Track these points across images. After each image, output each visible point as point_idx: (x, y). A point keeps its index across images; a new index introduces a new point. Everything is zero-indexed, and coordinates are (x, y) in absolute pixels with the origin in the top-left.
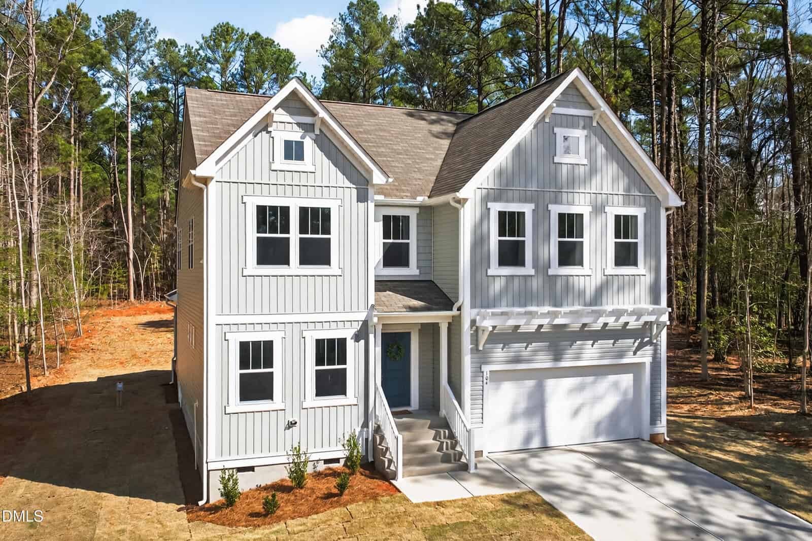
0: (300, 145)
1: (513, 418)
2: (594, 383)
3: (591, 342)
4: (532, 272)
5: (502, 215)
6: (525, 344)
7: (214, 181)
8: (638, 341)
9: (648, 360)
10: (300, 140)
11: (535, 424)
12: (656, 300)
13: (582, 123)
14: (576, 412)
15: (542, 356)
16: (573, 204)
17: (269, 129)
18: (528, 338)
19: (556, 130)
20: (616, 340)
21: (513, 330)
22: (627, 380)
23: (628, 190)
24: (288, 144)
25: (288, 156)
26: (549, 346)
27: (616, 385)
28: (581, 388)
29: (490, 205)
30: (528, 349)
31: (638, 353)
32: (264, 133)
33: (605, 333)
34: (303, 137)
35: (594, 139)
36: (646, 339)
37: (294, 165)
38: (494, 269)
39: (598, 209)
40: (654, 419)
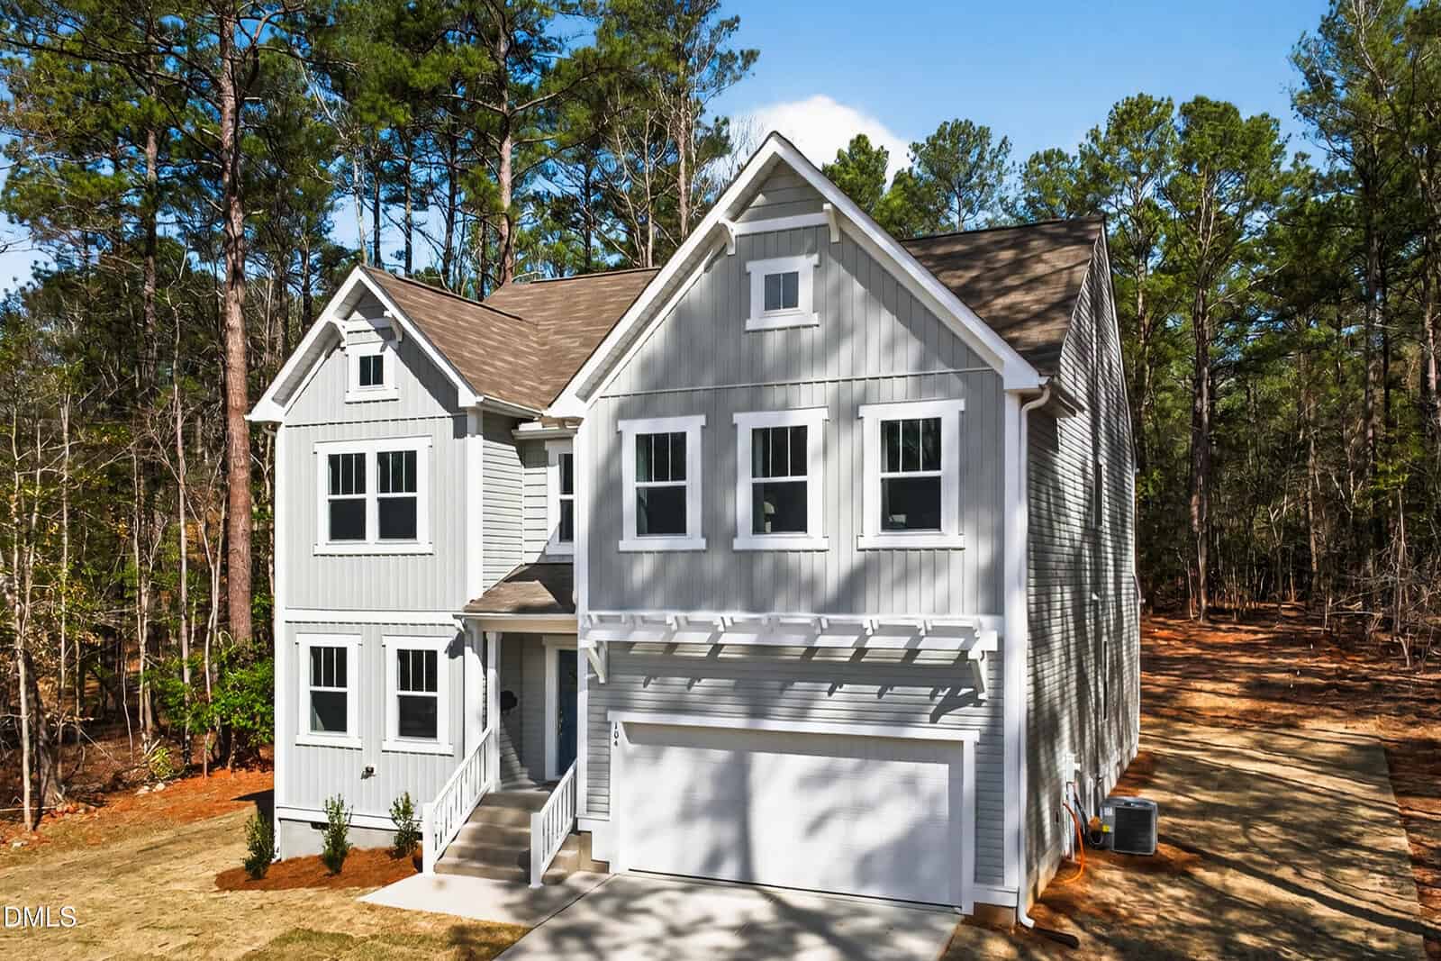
0: (379, 360)
1: (688, 814)
2: (858, 771)
3: (828, 686)
4: (701, 544)
5: (642, 441)
6: (688, 680)
7: (283, 426)
8: (943, 694)
9: (970, 738)
10: (378, 353)
11: (728, 833)
12: (995, 605)
13: (809, 243)
14: (816, 826)
15: (727, 705)
16: (786, 407)
17: (342, 345)
18: (696, 669)
19: (750, 266)
20: (886, 686)
21: (665, 652)
22: (935, 775)
23: (923, 363)
24: (364, 361)
25: (365, 381)
26: (735, 688)
27: (911, 783)
28: (825, 778)
29: (622, 425)
30: (694, 689)
31: (944, 718)
32: (338, 351)
33: (860, 668)
34: (383, 349)
35: (837, 271)
36: (964, 691)
37: (372, 392)
38: (630, 540)
39: (846, 413)
40: (989, 870)
